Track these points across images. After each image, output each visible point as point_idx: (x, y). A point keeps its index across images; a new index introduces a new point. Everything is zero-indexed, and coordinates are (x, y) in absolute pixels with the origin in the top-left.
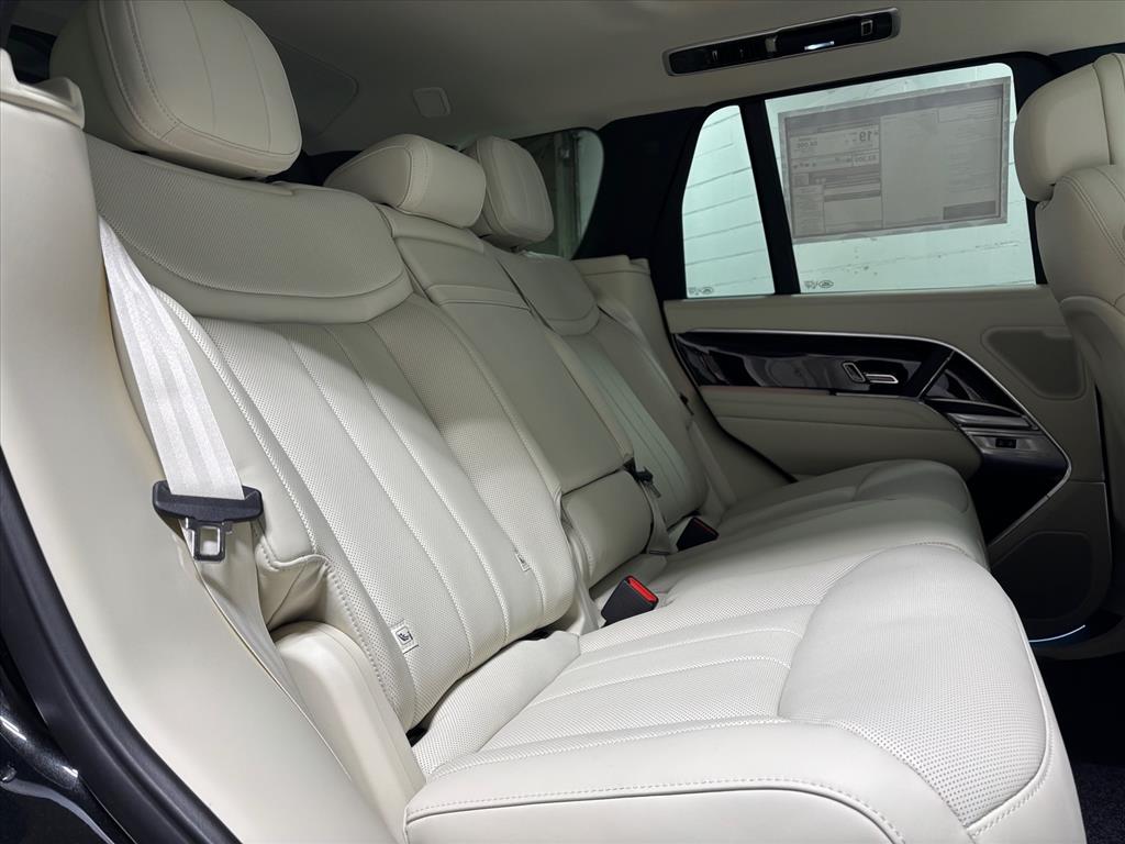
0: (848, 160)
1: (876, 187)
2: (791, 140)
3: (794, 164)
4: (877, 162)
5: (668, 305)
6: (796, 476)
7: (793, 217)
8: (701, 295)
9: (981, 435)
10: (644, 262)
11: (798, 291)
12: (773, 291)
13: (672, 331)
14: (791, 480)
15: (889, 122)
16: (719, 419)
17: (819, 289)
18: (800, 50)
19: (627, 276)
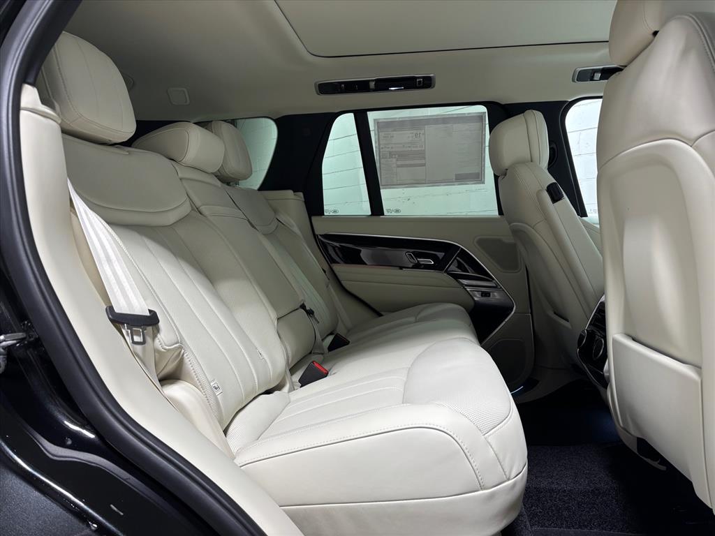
0: (409, 147)
1: (423, 162)
2: (380, 134)
3: (381, 146)
4: (423, 149)
5: (314, 219)
6: (382, 313)
7: (381, 176)
8: (331, 214)
9: (474, 291)
10: (301, 194)
11: (383, 214)
12: (370, 213)
13: (317, 233)
14: (380, 315)
15: (430, 129)
16: (342, 282)
17: (393, 214)
18: (386, 89)
19: (292, 201)
